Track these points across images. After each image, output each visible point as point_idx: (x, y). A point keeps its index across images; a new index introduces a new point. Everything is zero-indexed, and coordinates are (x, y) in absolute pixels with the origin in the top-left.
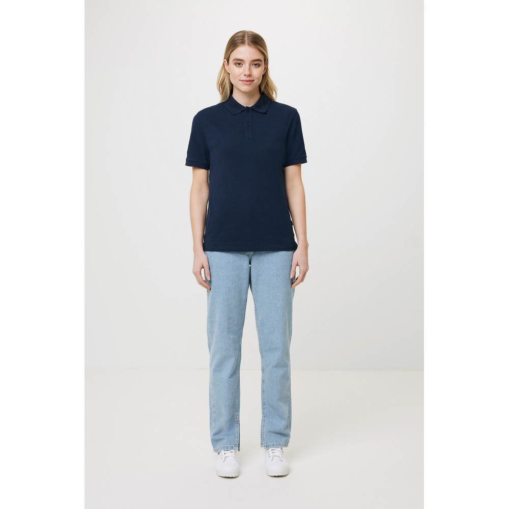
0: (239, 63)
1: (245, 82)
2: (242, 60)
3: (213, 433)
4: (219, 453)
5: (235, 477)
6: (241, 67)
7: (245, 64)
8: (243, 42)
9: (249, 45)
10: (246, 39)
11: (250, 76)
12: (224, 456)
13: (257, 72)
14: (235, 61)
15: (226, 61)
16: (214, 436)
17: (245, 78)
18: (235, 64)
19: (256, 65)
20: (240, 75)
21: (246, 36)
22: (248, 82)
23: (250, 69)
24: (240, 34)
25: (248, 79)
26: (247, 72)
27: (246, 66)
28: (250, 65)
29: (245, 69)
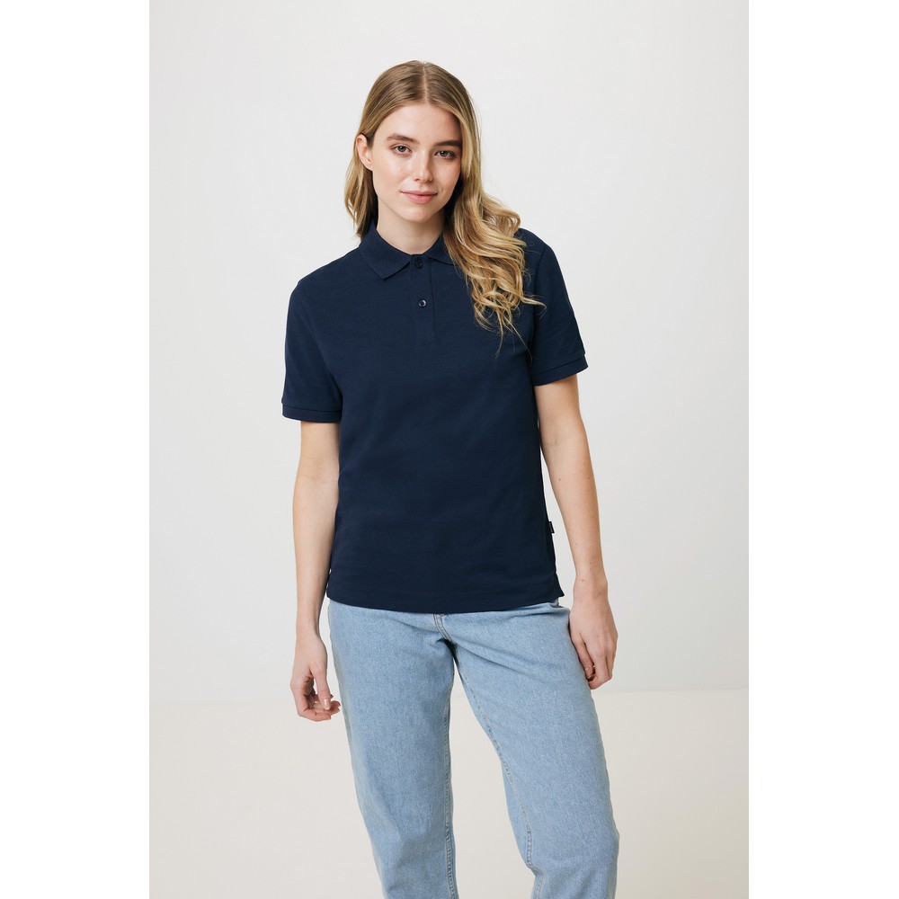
0: (403, 146)
1: (414, 197)
2: (412, 140)
6: (406, 156)
7: (417, 149)
8: (414, 95)
9: (433, 102)
10: (425, 86)
11: (430, 182)
13: (446, 173)
14: (393, 142)
15: (364, 140)
17: (415, 187)
18: (392, 148)
19: (444, 153)
20: (403, 178)
21: (424, 78)
22: (423, 198)
23: (430, 165)
24: (407, 73)
25: (425, 189)
26: (423, 173)
27: (420, 155)
28: (431, 154)
29: (418, 161)
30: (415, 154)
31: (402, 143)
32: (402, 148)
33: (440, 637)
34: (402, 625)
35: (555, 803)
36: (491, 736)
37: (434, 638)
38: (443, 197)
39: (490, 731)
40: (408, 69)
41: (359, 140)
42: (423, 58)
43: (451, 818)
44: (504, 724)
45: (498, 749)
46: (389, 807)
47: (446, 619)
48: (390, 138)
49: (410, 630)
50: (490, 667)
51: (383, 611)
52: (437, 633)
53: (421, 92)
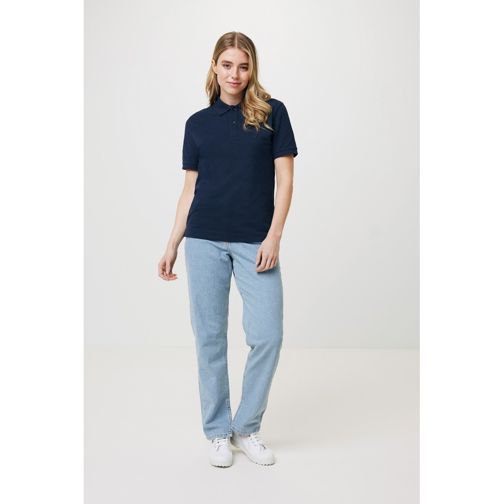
0: (228, 65)
1: (232, 84)
2: (230, 63)
3: (205, 421)
4: (213, 441)
5: (228, 467)
6: (229, 69)
7: (233, 66)
8: (232, 45)
9: (239, 48)
10: (236, 41)
11: (238, 79)
12: (217, 445)
13: (244, 75)
14: (224, 63)
15: (214, 62)
16: (207, 425)
17: (232, 80)
18: (224, 65)
19: (244, 68)
20: (228, 77)
21: (236, 38)
22: (235, 85)
23: (238, 73)
24: (230, 36)
25: (235, 82)
26: (235, 75)
27: (234, 69)
28: (239, 68)
29: (233, 71)
30: (232, 68)
31: (227, 64)
32: (227, 66)
33: (228, 253)
34: (214, 247)
37: (225, 253)
38: (243, 85)
40: (231, 35)
42: (237, 30)
43: (227, 331)
46: (203, 321)
47: (231, 246)
48: (223, 62)
49: (217, 249)
51: (206, 240)
52: (227, 251)
53: (235, 43)
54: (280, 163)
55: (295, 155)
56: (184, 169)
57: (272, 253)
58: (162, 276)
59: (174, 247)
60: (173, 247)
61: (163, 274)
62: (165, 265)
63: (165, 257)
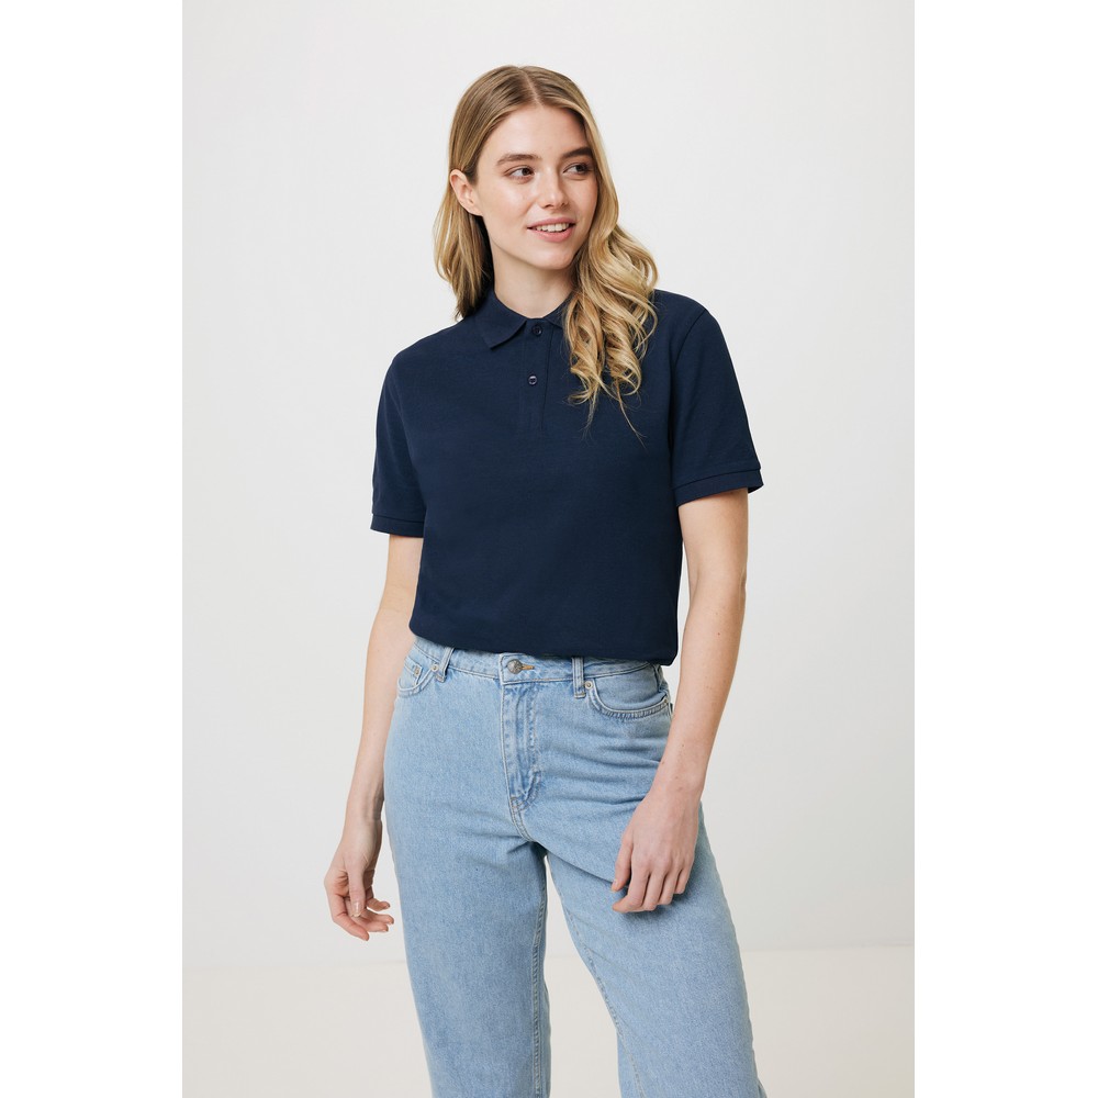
0: (521, 168)
2: (530, 157)
6: (530, 180)
7: (541, 167)
8: (521, 99)
9: (547, 101)
11: (565, 206)
13: (582, 194)
14: (508, 165)
17: (545, 215)
18: (508, 174)
19: (575, 167)
20: (527, 209)
23: (561, 185)
25: (557, 217)
26: (554, 196)
27: (546, 175)
28: (560, 170)
29: (545, 184)
30: (537, 175)
31: (523, 163)
35: (678, 1067)
36: (594, 972)
39: (592, 964)
41: (455, 177)
44: (609, 956)
45: (602, 990)
47: (526, 815)
48: (501, 161)
50: (589, 881)
52: (518, 837)
53: (528, 92)
54: (700, 518)
55: (755, 483)
56: (377, 526)
57: (666, 853)
58: (342, 919)
59: (370, 813)
60: (365, 816)
61: (346, 912)
62: (345, 881)
63: (341, 855)
